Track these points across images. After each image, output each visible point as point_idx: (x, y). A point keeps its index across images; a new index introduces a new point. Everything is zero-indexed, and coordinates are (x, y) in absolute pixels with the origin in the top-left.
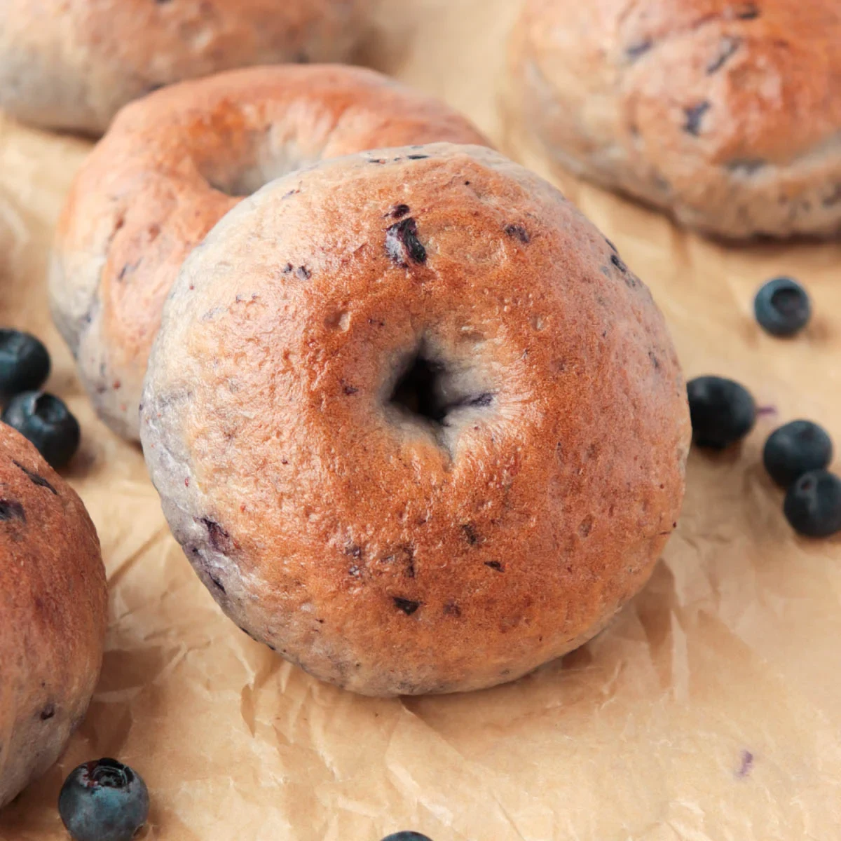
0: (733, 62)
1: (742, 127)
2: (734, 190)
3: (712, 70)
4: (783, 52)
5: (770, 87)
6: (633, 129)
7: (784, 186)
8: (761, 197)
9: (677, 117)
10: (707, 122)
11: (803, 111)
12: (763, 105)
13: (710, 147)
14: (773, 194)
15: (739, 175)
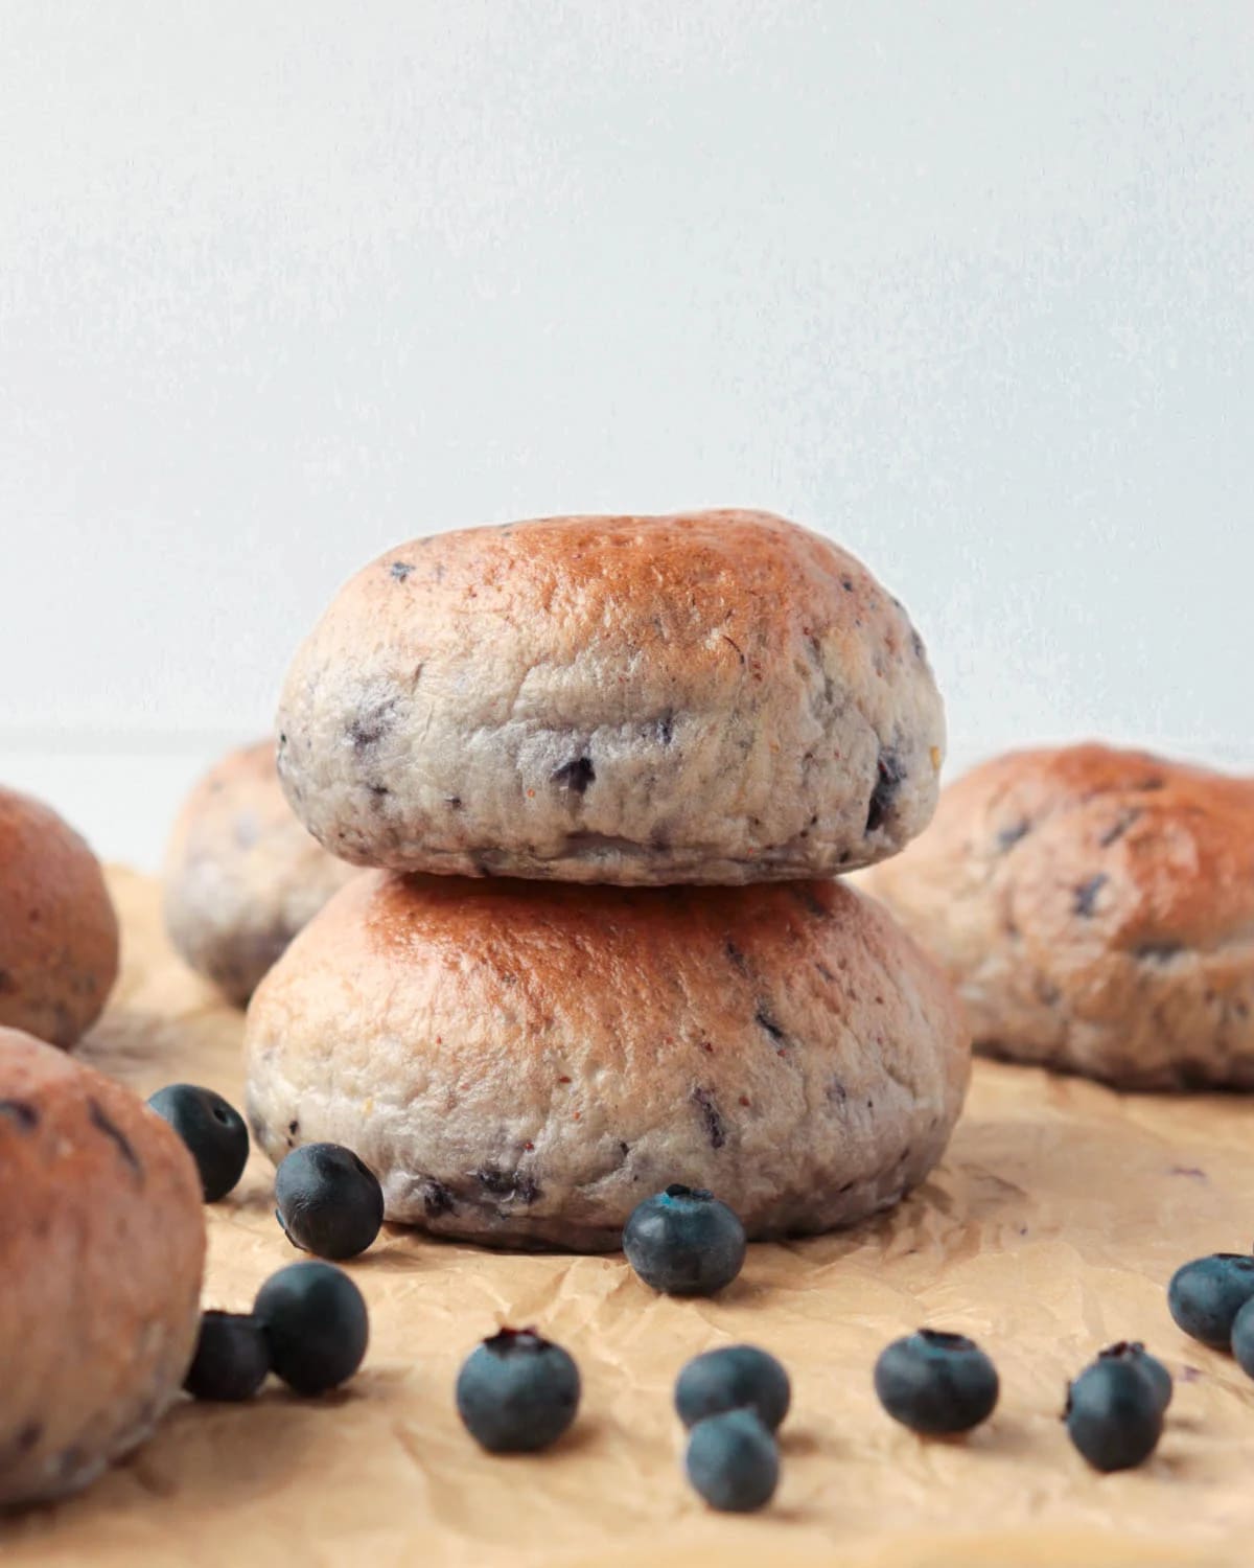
0: (1133, 831)
1: (1148, 898)
2: (1144, 985)
3: (1107, 842)
4: (1196, 819)
5: (1184, 853)
6: (1010, 928)
7: (1211, 975)
8: (1180, 991)
9: (1066, 900)
10: (1103, 899)
11: (1227, 880)
12: (1174, 872)
13: (1110, 927)
14: (1197, 986)
15: (1150, 964)
